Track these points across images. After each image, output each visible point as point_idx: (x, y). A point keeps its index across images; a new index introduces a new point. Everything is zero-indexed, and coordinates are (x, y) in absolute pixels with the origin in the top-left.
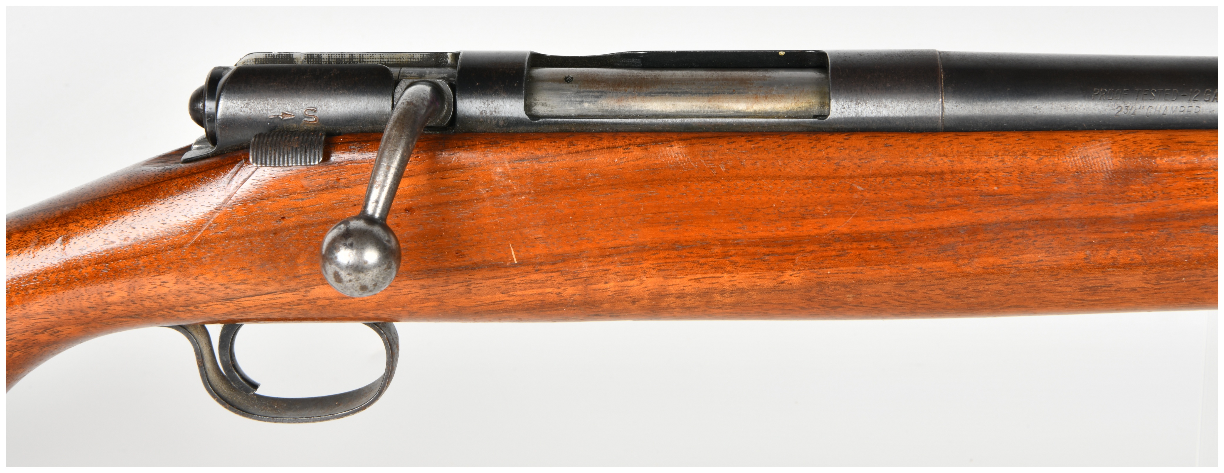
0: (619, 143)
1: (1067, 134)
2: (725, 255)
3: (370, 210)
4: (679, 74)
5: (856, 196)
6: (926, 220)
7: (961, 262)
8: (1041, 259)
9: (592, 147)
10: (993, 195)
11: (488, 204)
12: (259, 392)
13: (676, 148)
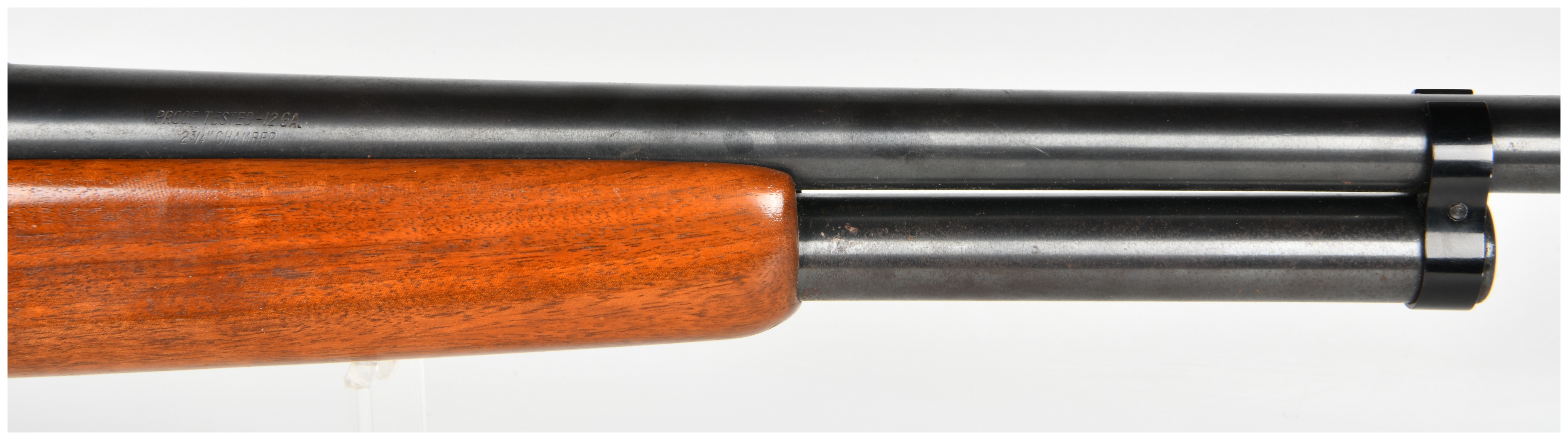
1: (122, 163)
8: (98, 308)
10: (33, 234)
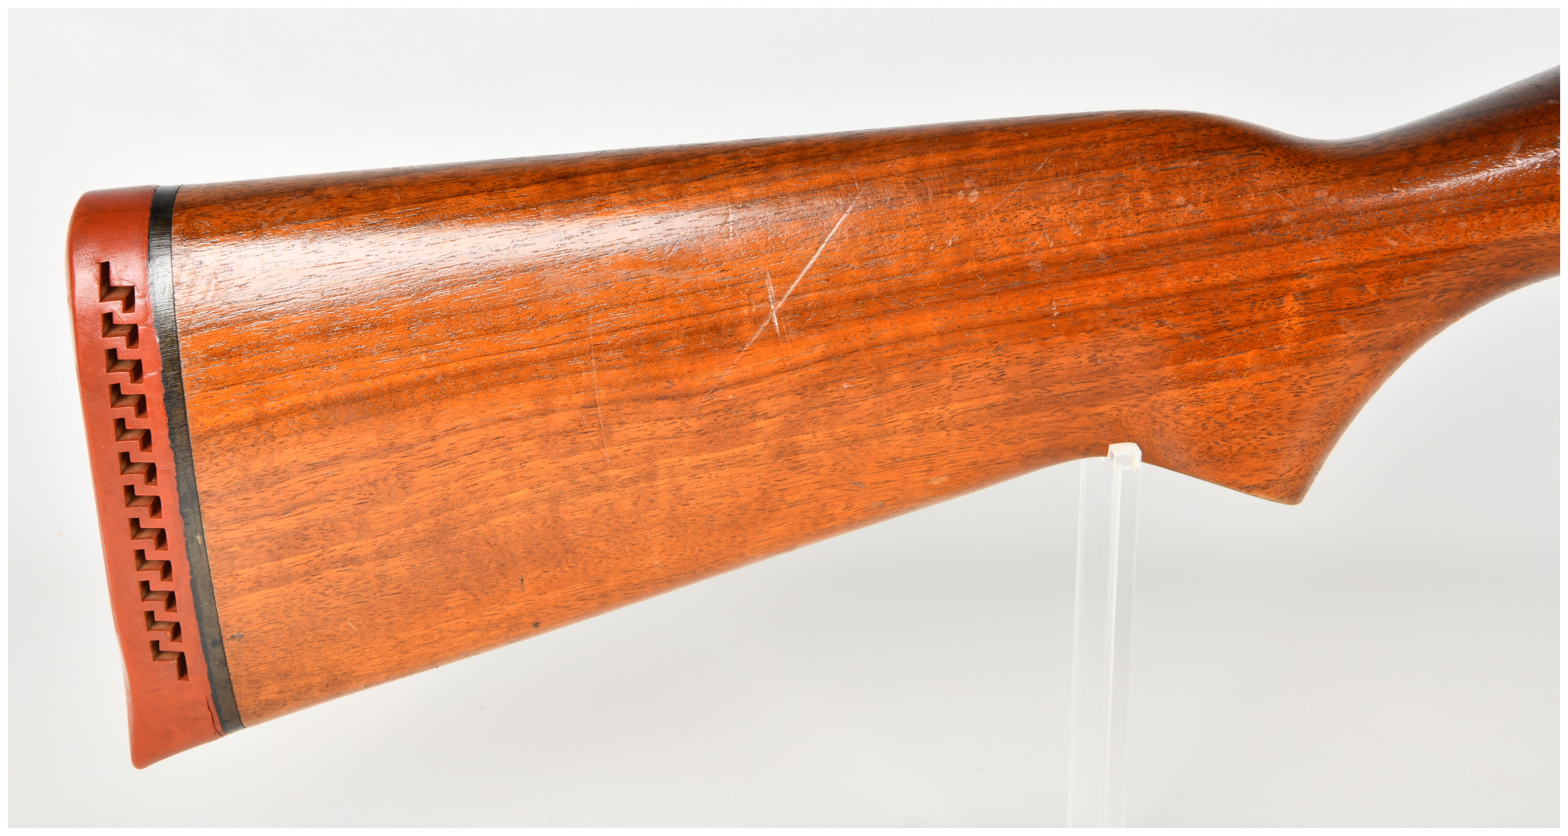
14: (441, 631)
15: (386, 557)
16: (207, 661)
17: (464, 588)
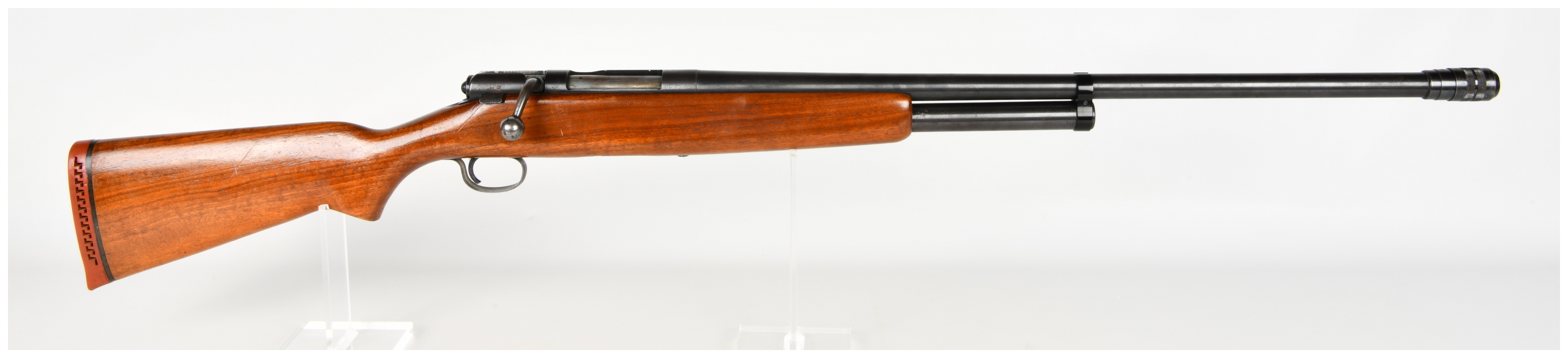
0: (595, 97)
1: (734, 94)
2: (629, 133)
3: (515, 114)
4: (616, 77)
5: (669, 113)
6: (691, 120)
7: (702, 134)
9: (587, 98)
10: (711, 112)
11: (554, 116)
12: (479, 184)
13: (613, 98)
14: (160, 254)
15: (144, 233)
16: (102, 260)
17: (164, 242)
